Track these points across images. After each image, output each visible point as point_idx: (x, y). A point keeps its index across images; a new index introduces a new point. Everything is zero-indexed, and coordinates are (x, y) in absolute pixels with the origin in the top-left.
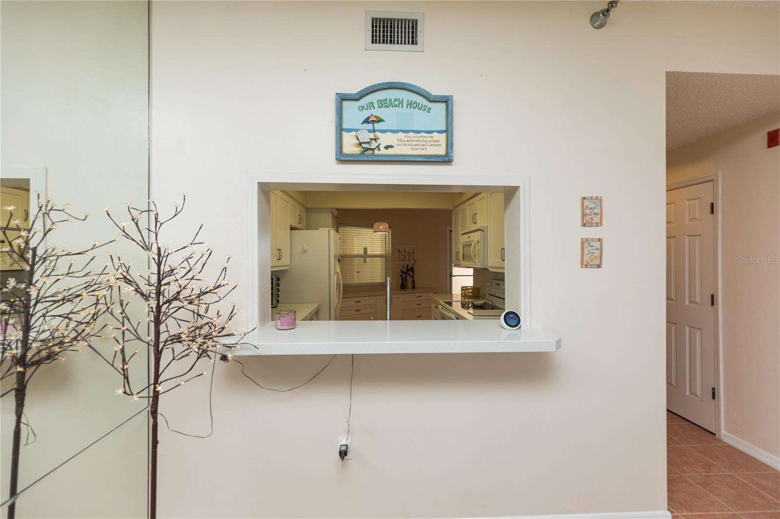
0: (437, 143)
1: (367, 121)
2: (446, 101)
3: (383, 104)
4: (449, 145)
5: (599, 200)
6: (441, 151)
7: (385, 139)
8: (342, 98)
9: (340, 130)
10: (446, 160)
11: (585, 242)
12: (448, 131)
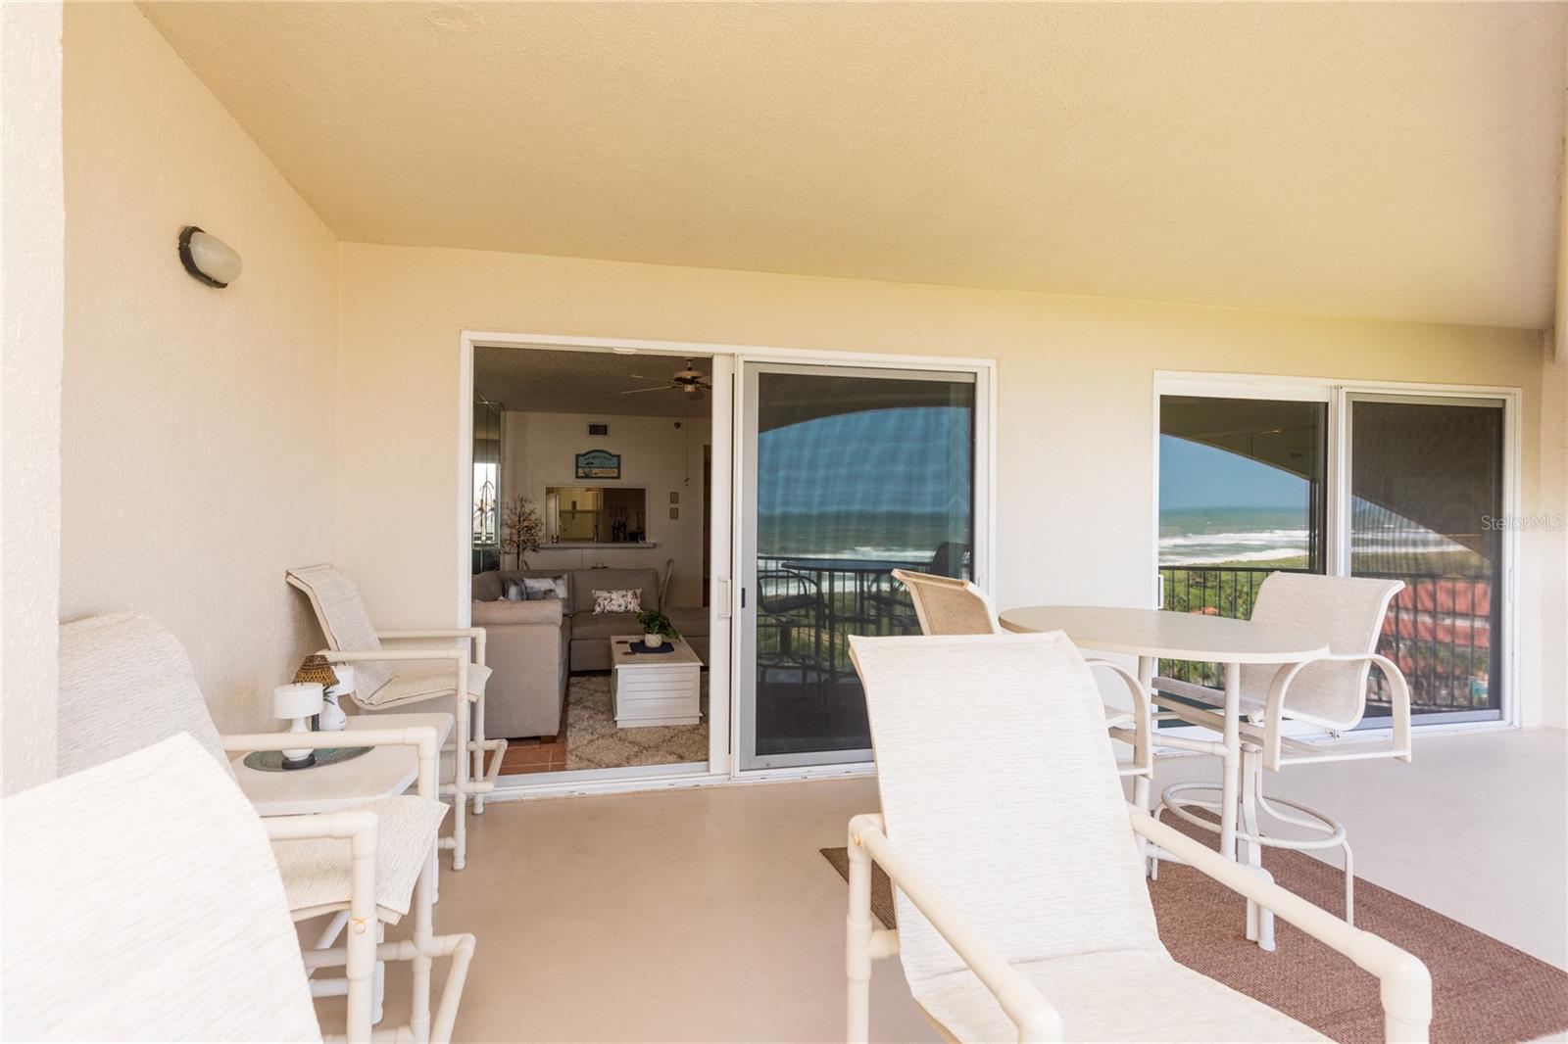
0: (614, 472)
1: (588, 464)
2: (618, 457)
3: (594, 457)
4: (619, 472)
5: (677, 494)
6: (616, 475)
7: (595, 471)
8: (578, 456)
9: (577, 467)
10: (618, 477)
11: (671, 509)
12: (619, 467)
